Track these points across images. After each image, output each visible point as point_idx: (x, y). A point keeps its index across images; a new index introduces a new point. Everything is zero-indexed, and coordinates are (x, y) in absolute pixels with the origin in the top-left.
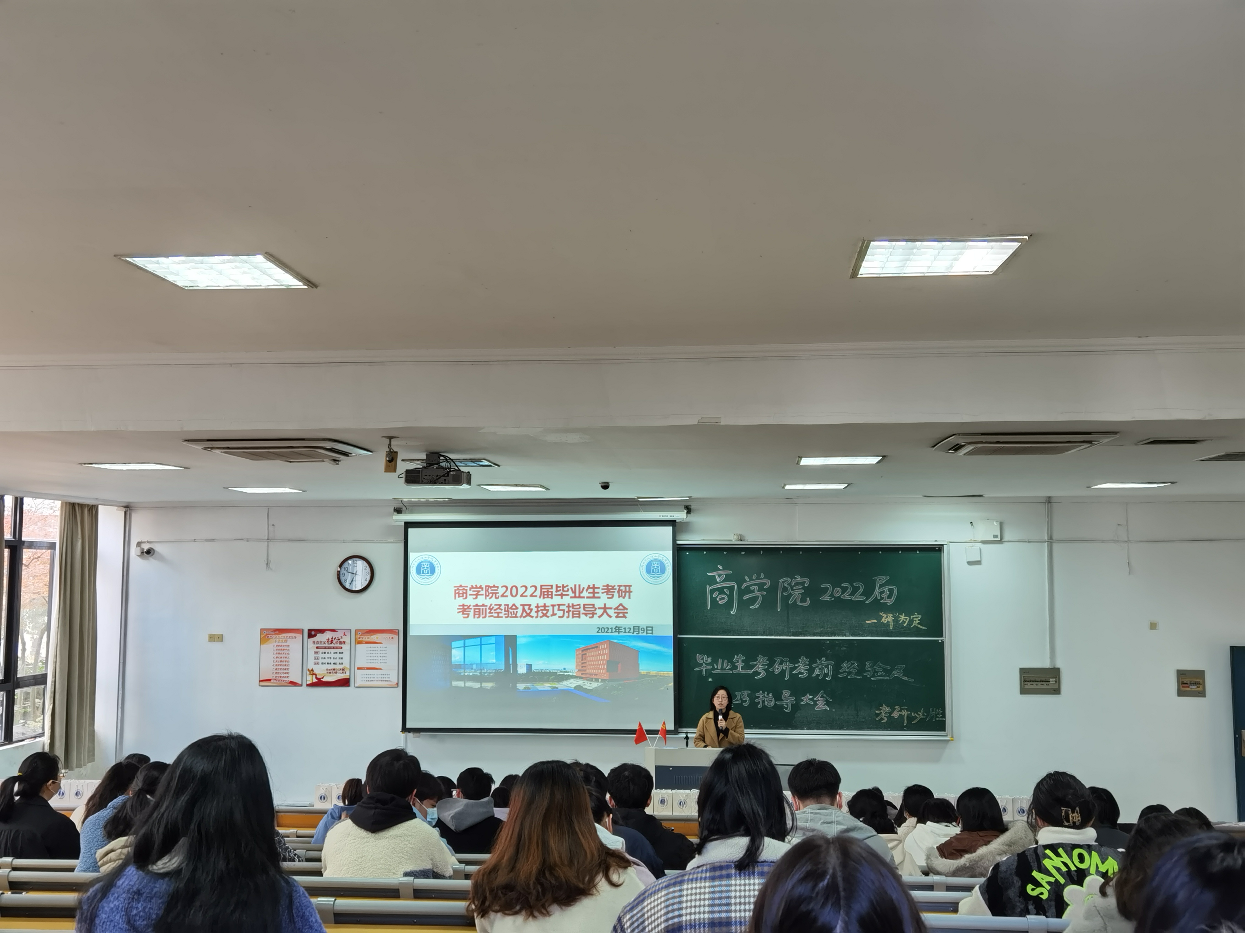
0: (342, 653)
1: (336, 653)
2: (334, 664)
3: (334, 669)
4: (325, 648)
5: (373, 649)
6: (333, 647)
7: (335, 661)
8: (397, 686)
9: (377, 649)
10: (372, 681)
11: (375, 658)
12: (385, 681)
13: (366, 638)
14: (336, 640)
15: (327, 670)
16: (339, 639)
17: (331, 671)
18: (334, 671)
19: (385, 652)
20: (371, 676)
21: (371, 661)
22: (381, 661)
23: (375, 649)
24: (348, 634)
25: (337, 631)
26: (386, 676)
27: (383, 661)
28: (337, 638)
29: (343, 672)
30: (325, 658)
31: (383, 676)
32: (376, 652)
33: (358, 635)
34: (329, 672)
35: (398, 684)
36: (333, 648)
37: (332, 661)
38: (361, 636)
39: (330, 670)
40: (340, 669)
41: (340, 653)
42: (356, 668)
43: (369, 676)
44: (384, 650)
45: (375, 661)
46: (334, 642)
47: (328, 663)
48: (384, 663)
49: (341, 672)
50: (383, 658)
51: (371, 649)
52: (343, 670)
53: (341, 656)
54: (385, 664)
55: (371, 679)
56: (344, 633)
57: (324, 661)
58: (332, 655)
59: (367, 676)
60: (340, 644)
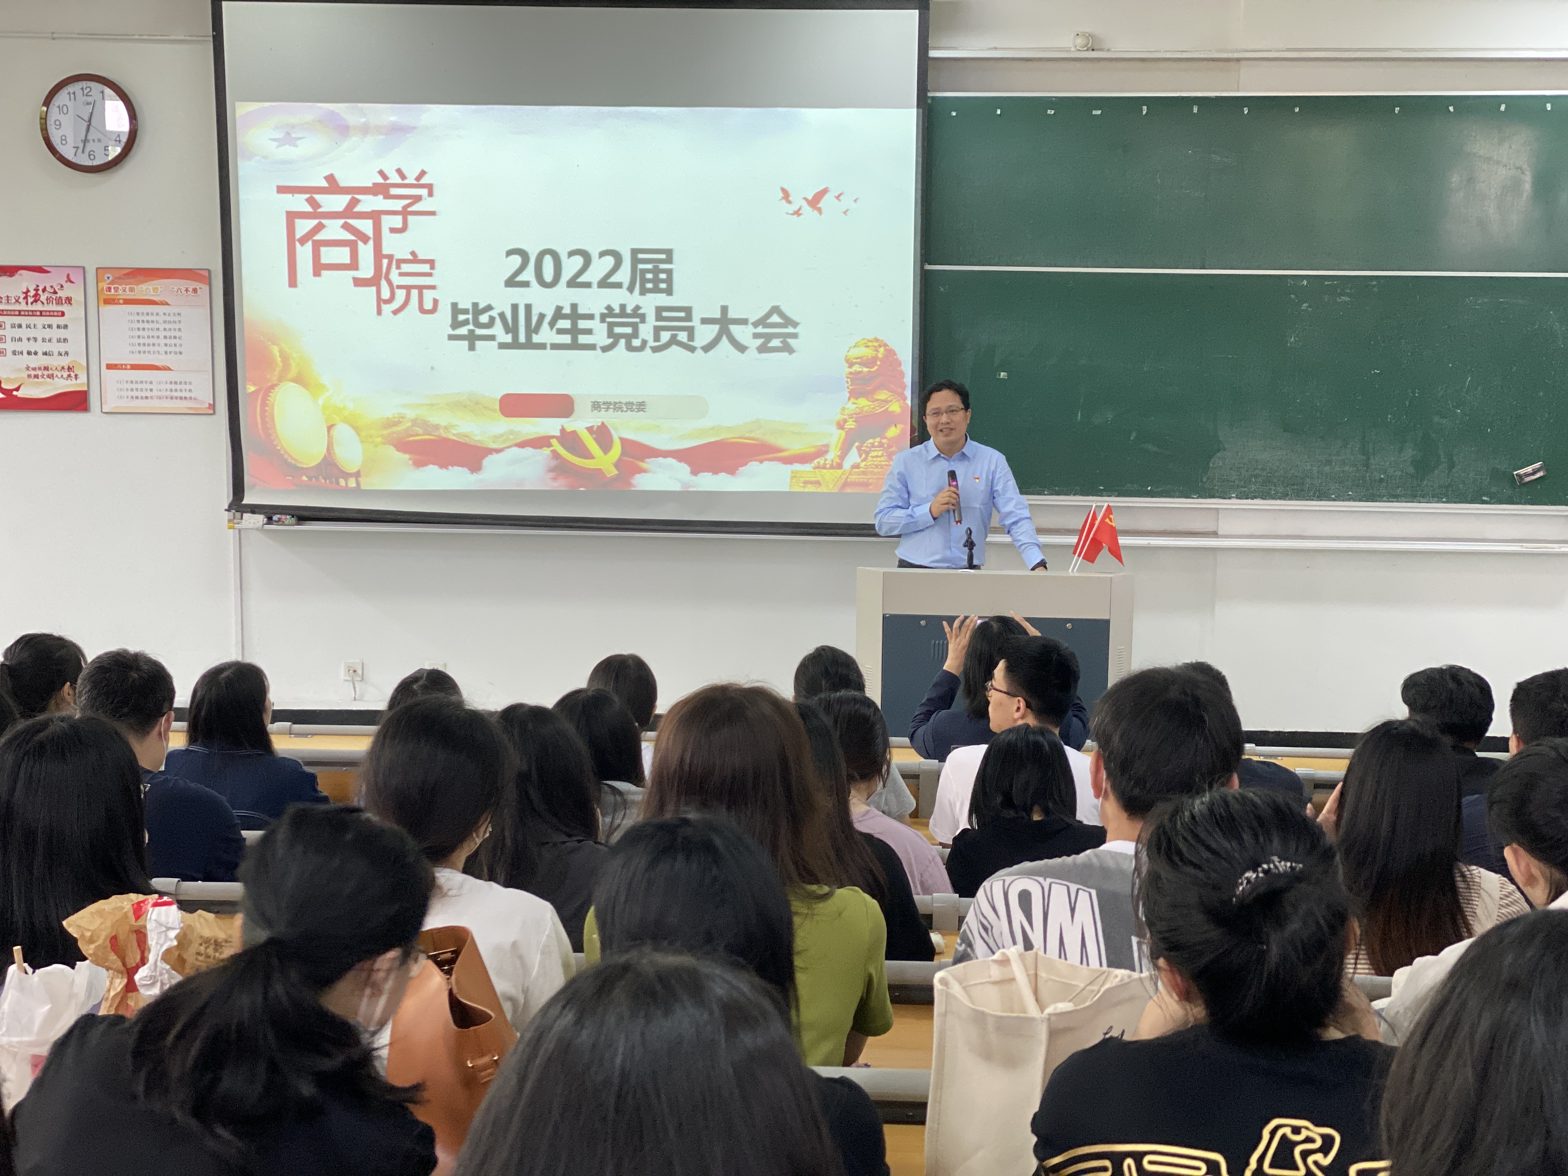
0: (66, 327)
1: (50, 326)
2: (45, 354)
3: (46, 368)
4: (20, 313)
5: (145, 318)
6: (41, 312)
7: (47, 347)
8: (212, 412)
9: (154, 318)
10: (147, 398)
11: (151, 341)
12: (181, 398)
13: (124, 291)
14: (46, 294)
15: (28, 368)
16: (55, 292)
17: (40, 373)
18: (46, 373)
19: (177, 326)
20: (144, 386)
21: (142, 348)
22: (168, 349)
23: (150, 318)
24: (76, 277)
25: (48, 272)
26: (183, 387)
27: (173, 349)
28: (48, 289)
29: (69, 376)
30: (20, 340)
31: (173, 387)
32: (155, 326)
33: (104, 281)
34: (34, 374)
35: (213, 406)
36: (41, 315)
37: (40, 347)
38: (112, 283)
39: (34, 369)
40: (63, 368)
41: (58, 327)
42: (104, 367)
43: (139, 386)
44: (175, 322)
45: (151, 348)
46: (43, 298)
47: (29, 353)
48: (176, 353)
49: (65, 375)
50: (173, 341)
51: (140, 318)
52: (69, 369)
53: (62, 333)
54: (179, 356)
55: (144, 394)
56: (68, 276)
57: (18, 347)
58: (39, 333)
59: (134, 386)
60: (58, 304)
